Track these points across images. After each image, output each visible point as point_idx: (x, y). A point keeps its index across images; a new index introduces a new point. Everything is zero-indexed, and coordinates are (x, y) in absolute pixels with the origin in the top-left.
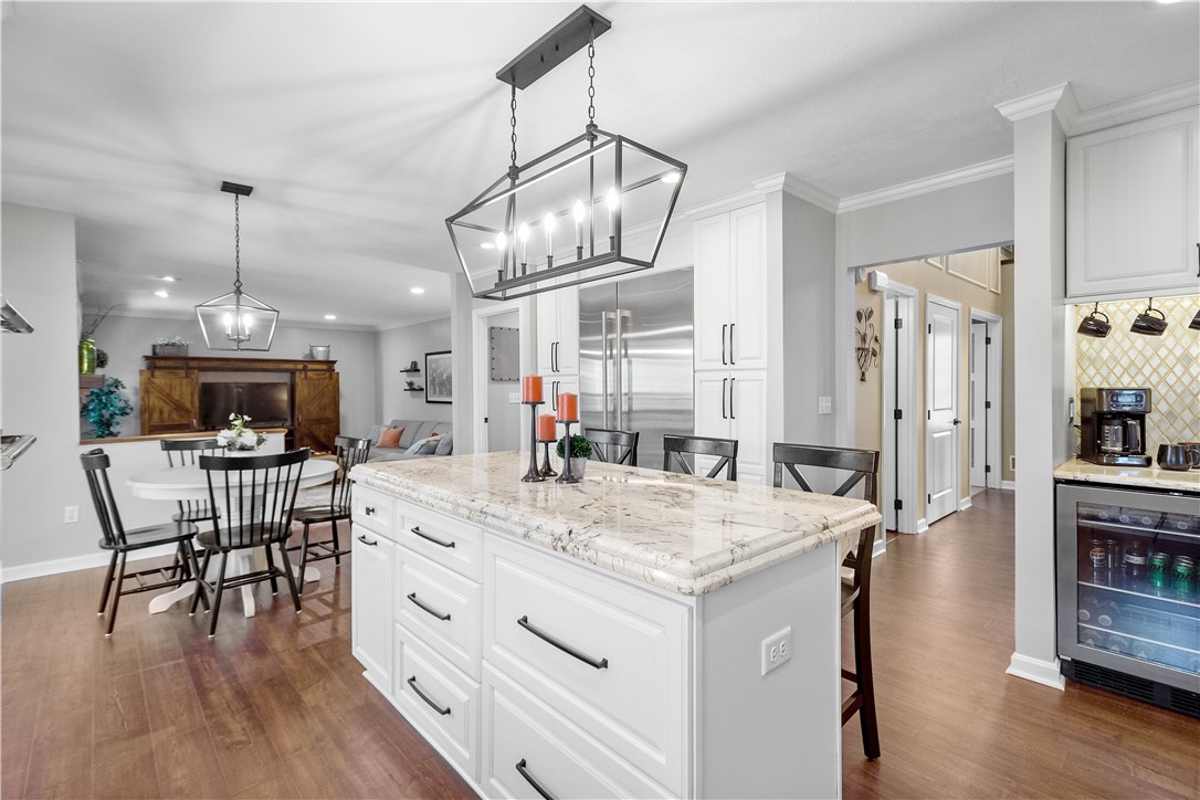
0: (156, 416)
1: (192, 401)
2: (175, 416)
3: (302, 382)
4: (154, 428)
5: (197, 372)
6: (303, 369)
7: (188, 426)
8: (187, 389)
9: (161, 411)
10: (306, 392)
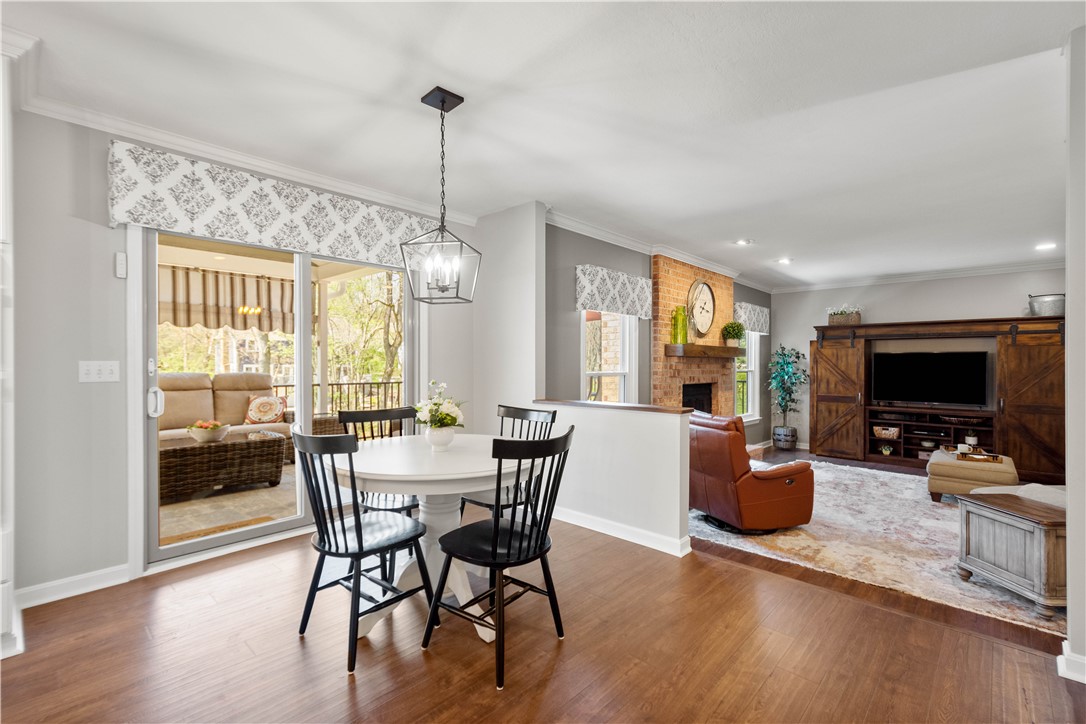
0: (823, 386)
1: (858, 373)
2: (841, 388)
3: (1007, 350)
4: (821, 399)
5: (863, 341)
6: (1010, 332)
7: (853, 399)
8: (853, 359)
9: (828, 382)
10: (1013, 365)
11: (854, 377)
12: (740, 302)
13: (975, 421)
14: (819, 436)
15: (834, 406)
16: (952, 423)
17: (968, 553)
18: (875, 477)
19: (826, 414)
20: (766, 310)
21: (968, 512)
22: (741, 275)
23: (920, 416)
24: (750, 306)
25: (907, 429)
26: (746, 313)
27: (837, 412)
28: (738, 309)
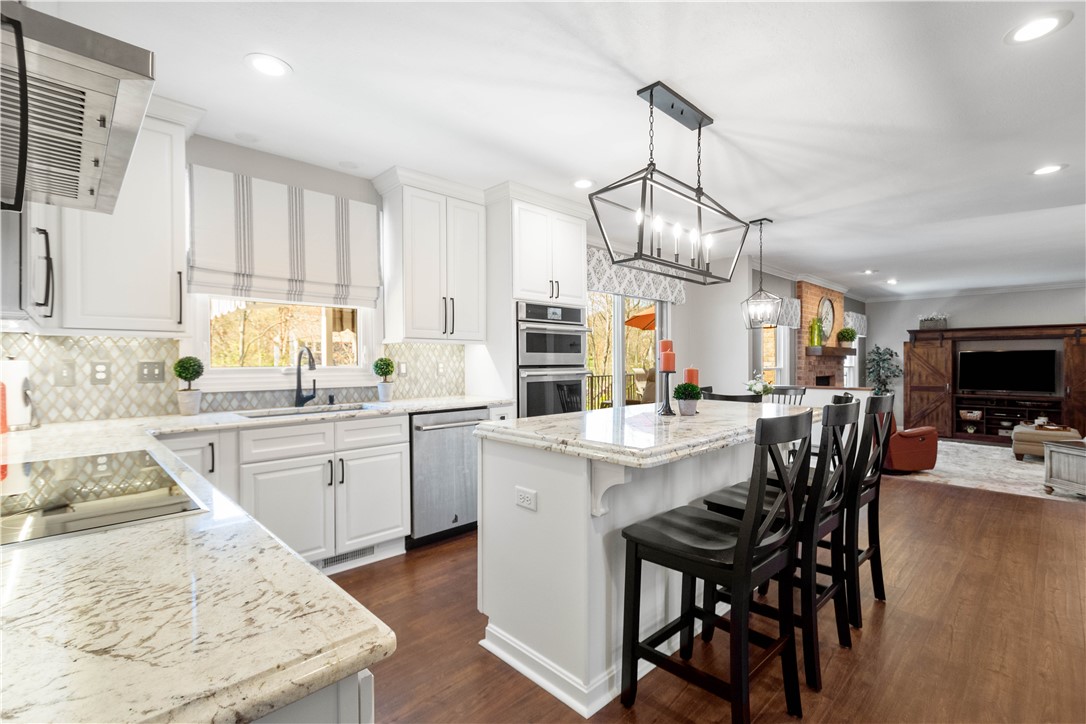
0: (916, 379)
1: (946, 368)
2: (931, 380)
3: (1072, 350)
4: (914, 389)
5: (950, 342)
6: (1075, 335)
7: (943, 389)
8: (941, 356)
9: (920, 376)
10: (1077, 361)
11: (943, 371)
12: (848, 311)
13: (1046, 404)
14: (912, 419)
15: (925, 394)
16: (1025, 406)
17: (1051, 477)
18: (966, 448)
19: (918, 401)
20: (864, 317)
21: (1051, 451)
22: (850, 291)
23: (1000, 401)
24: (854, 314)
25: (987, 413)
26: (852, 321)
27: (928, 399)
28: (847, 317)
